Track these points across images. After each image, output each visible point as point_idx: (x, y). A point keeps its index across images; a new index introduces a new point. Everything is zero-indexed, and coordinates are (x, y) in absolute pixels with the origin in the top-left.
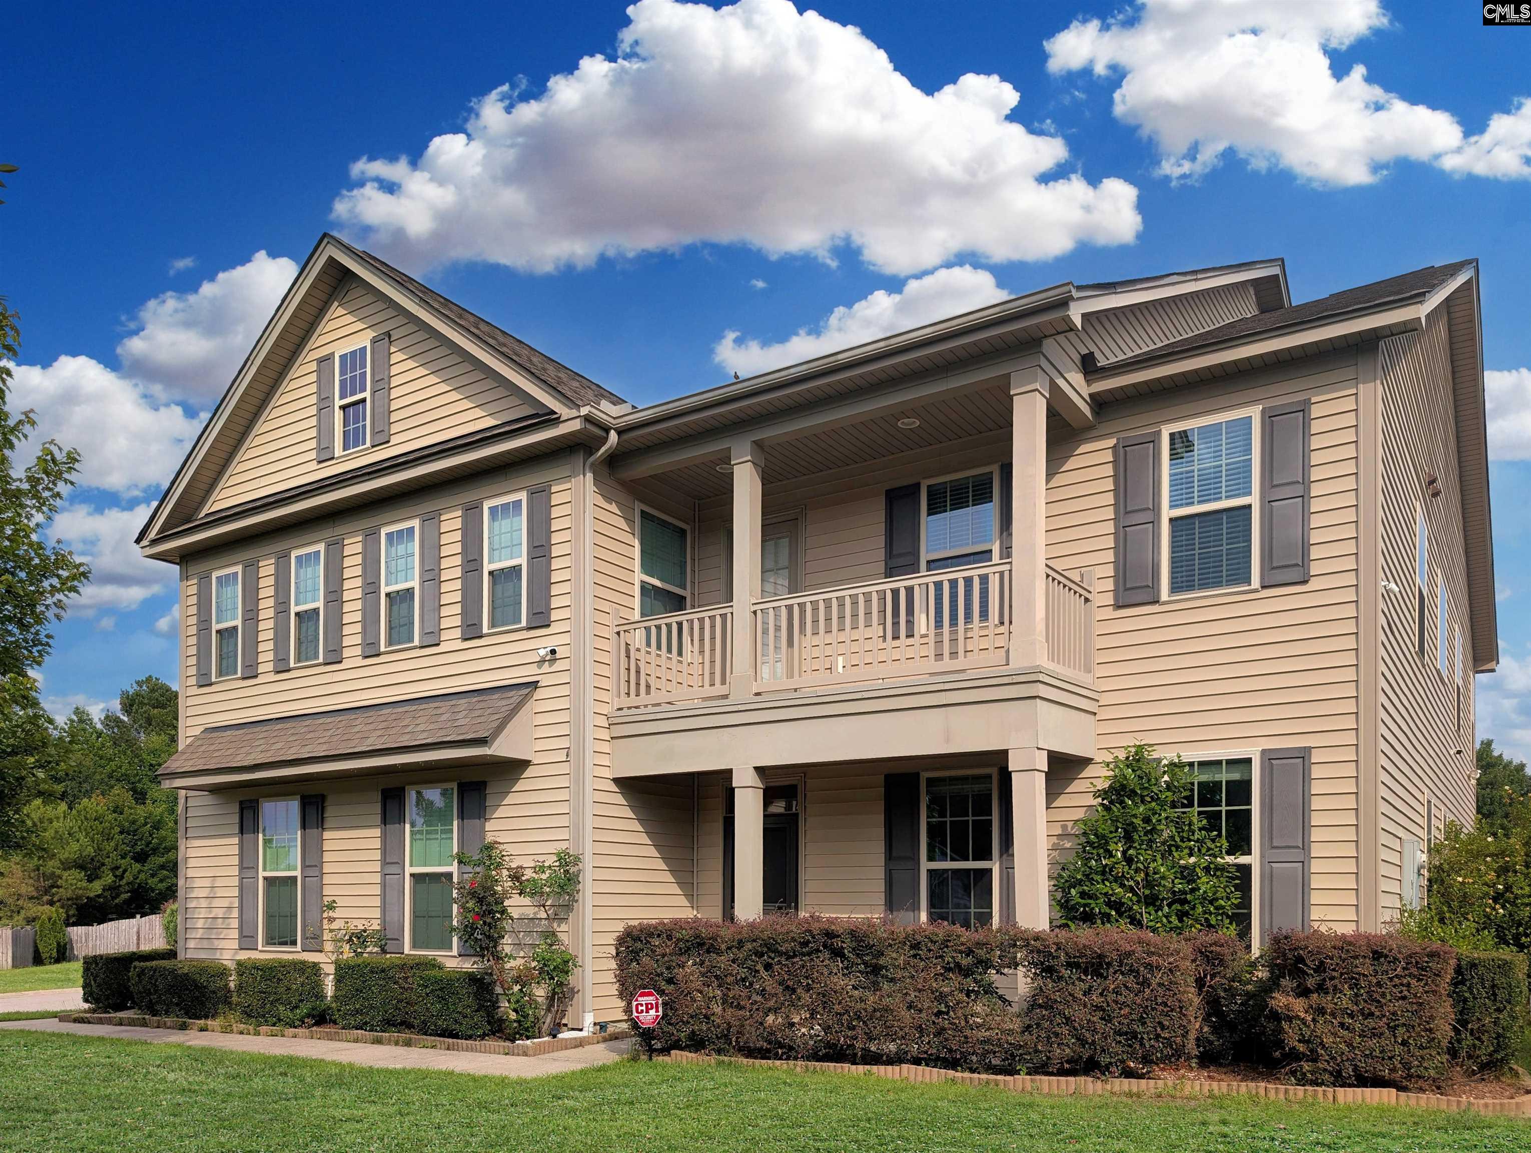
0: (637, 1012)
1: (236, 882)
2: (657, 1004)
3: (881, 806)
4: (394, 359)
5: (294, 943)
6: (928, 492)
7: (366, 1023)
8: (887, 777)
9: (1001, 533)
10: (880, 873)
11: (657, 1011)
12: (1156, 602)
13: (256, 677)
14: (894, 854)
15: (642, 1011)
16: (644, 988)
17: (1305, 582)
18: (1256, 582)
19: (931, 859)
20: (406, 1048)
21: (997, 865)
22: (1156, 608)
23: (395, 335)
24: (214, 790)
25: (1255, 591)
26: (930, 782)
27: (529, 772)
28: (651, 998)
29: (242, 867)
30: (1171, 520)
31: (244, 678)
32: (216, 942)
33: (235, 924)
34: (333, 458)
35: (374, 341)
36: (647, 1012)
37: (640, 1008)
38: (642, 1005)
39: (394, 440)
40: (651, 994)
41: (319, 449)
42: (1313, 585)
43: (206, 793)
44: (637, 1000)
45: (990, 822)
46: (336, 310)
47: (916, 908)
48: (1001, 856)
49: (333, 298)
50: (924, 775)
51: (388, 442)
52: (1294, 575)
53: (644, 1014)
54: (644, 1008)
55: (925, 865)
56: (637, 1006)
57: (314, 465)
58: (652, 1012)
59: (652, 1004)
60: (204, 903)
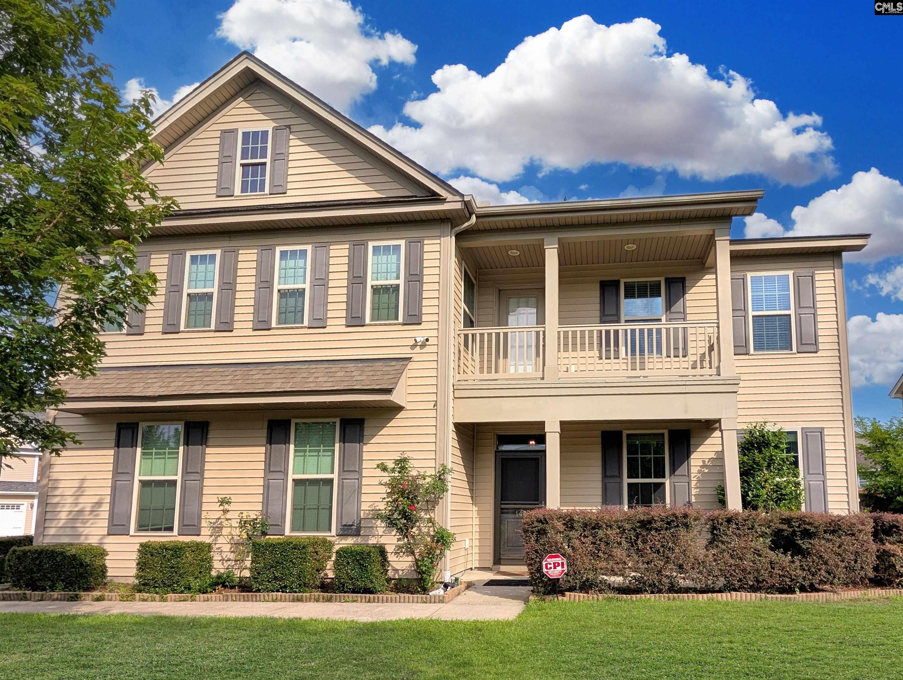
0: (547, 568)
1: (109, 483)
2: (563, 564)
3: (599, 448)
4: (292, 143)
5: (171, 529)
6: (625, 285)
7: (286, 587)
8: (603, 432)
9: (666, 312)
10: (599, 485)
11: (563, 567)
12: (747, 354)
13: (142, 334)
14: (608, 474)
15: (551, 568)
16: (551, 553)
17: (816, 352)
18: (795, 350)
19: (629, 477)
20: (327, 603)
21: (668, 480)
22: (747, 357)
23: (293, 129)
24: (86, 413)
25: (795, 354)
26: (628, 436)
27: (401, 415)
28: (558, 559)
29: (116, 472)
30: (753, 316)
31: (128, 335)
32: (81, 530)
33: (106, 515)
34: (232, 196)
35: (275, 129)
36: (555, 568)
37: (549, 566)
38: (550, 564)
39: (289, 193)
40: (558, 557)
41: (219, 187)
42: (819, 354)
43: (79, 416)
44: (546, 561)
45: (664, 458)
46: (240, 102)
47: (621, 503)
48: (670, 476)
49: (239, 94)
50: (625, 433)
51: (285, 193)
52: (813, 348)
53: (552, 569)
54: (552, 566)
55: (626, 481)
56: (546, 565)
57: (213, 198)
58: (559, 568)
59: (558, 563)
60: (70, 500)
